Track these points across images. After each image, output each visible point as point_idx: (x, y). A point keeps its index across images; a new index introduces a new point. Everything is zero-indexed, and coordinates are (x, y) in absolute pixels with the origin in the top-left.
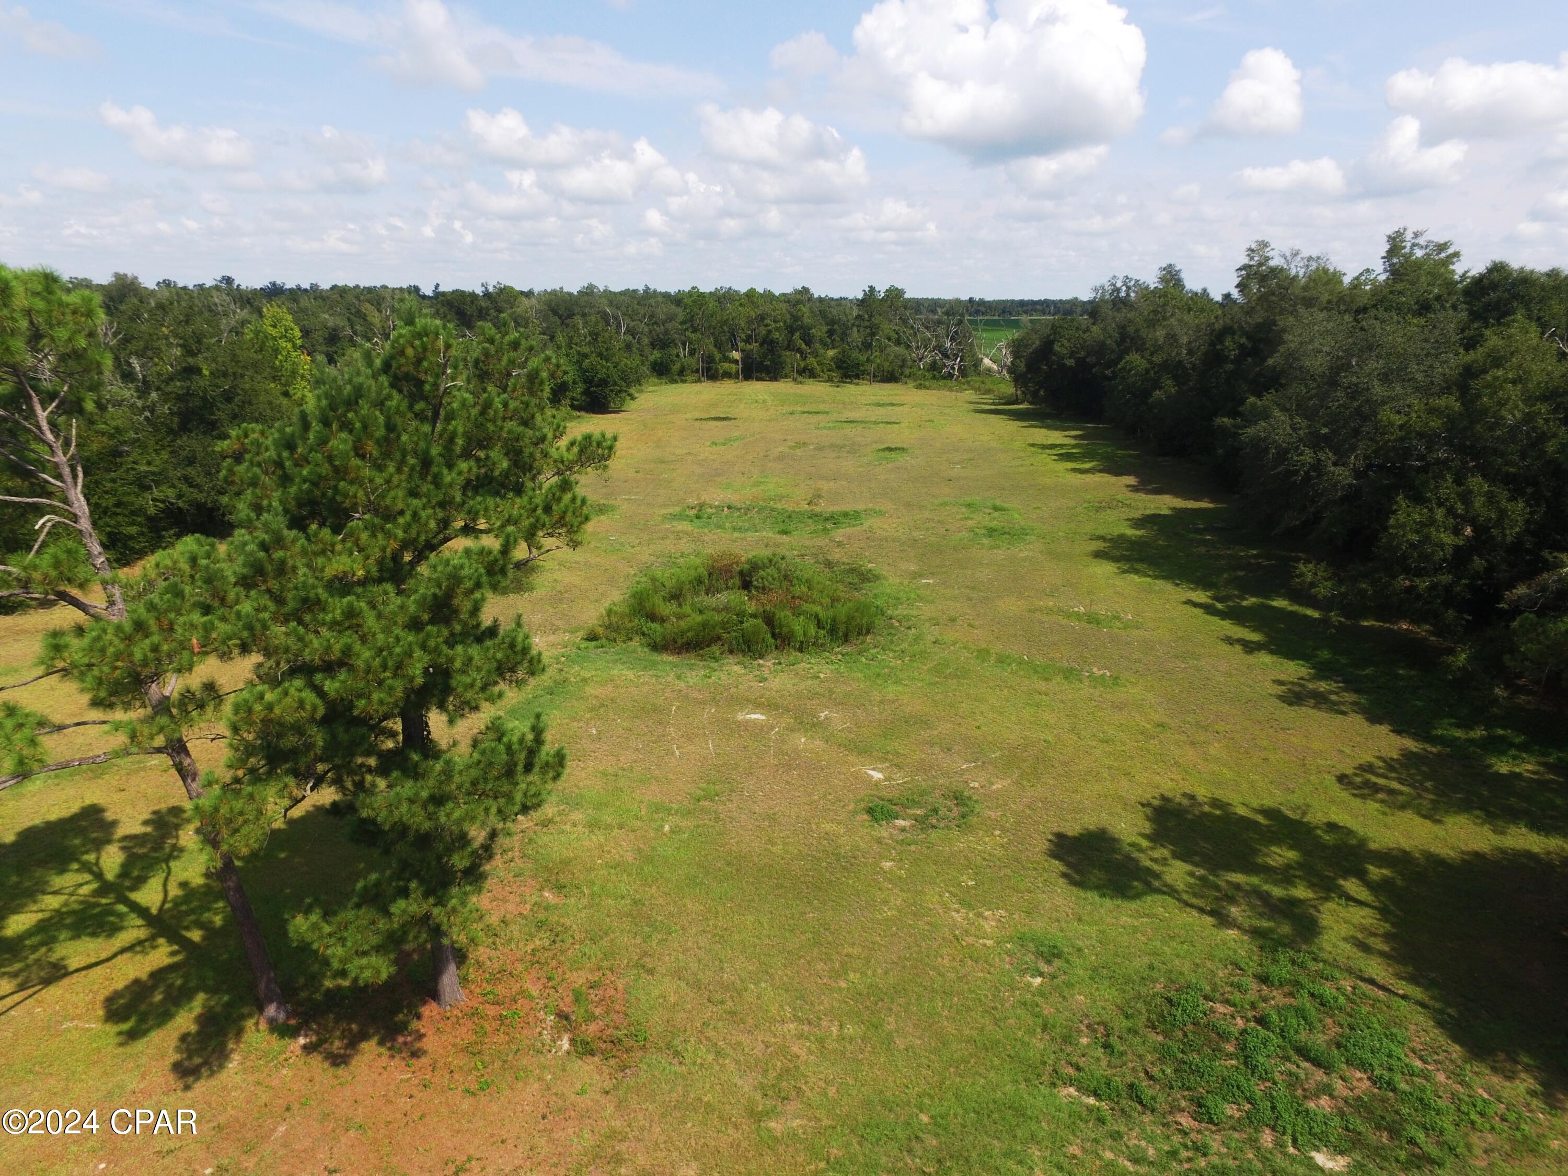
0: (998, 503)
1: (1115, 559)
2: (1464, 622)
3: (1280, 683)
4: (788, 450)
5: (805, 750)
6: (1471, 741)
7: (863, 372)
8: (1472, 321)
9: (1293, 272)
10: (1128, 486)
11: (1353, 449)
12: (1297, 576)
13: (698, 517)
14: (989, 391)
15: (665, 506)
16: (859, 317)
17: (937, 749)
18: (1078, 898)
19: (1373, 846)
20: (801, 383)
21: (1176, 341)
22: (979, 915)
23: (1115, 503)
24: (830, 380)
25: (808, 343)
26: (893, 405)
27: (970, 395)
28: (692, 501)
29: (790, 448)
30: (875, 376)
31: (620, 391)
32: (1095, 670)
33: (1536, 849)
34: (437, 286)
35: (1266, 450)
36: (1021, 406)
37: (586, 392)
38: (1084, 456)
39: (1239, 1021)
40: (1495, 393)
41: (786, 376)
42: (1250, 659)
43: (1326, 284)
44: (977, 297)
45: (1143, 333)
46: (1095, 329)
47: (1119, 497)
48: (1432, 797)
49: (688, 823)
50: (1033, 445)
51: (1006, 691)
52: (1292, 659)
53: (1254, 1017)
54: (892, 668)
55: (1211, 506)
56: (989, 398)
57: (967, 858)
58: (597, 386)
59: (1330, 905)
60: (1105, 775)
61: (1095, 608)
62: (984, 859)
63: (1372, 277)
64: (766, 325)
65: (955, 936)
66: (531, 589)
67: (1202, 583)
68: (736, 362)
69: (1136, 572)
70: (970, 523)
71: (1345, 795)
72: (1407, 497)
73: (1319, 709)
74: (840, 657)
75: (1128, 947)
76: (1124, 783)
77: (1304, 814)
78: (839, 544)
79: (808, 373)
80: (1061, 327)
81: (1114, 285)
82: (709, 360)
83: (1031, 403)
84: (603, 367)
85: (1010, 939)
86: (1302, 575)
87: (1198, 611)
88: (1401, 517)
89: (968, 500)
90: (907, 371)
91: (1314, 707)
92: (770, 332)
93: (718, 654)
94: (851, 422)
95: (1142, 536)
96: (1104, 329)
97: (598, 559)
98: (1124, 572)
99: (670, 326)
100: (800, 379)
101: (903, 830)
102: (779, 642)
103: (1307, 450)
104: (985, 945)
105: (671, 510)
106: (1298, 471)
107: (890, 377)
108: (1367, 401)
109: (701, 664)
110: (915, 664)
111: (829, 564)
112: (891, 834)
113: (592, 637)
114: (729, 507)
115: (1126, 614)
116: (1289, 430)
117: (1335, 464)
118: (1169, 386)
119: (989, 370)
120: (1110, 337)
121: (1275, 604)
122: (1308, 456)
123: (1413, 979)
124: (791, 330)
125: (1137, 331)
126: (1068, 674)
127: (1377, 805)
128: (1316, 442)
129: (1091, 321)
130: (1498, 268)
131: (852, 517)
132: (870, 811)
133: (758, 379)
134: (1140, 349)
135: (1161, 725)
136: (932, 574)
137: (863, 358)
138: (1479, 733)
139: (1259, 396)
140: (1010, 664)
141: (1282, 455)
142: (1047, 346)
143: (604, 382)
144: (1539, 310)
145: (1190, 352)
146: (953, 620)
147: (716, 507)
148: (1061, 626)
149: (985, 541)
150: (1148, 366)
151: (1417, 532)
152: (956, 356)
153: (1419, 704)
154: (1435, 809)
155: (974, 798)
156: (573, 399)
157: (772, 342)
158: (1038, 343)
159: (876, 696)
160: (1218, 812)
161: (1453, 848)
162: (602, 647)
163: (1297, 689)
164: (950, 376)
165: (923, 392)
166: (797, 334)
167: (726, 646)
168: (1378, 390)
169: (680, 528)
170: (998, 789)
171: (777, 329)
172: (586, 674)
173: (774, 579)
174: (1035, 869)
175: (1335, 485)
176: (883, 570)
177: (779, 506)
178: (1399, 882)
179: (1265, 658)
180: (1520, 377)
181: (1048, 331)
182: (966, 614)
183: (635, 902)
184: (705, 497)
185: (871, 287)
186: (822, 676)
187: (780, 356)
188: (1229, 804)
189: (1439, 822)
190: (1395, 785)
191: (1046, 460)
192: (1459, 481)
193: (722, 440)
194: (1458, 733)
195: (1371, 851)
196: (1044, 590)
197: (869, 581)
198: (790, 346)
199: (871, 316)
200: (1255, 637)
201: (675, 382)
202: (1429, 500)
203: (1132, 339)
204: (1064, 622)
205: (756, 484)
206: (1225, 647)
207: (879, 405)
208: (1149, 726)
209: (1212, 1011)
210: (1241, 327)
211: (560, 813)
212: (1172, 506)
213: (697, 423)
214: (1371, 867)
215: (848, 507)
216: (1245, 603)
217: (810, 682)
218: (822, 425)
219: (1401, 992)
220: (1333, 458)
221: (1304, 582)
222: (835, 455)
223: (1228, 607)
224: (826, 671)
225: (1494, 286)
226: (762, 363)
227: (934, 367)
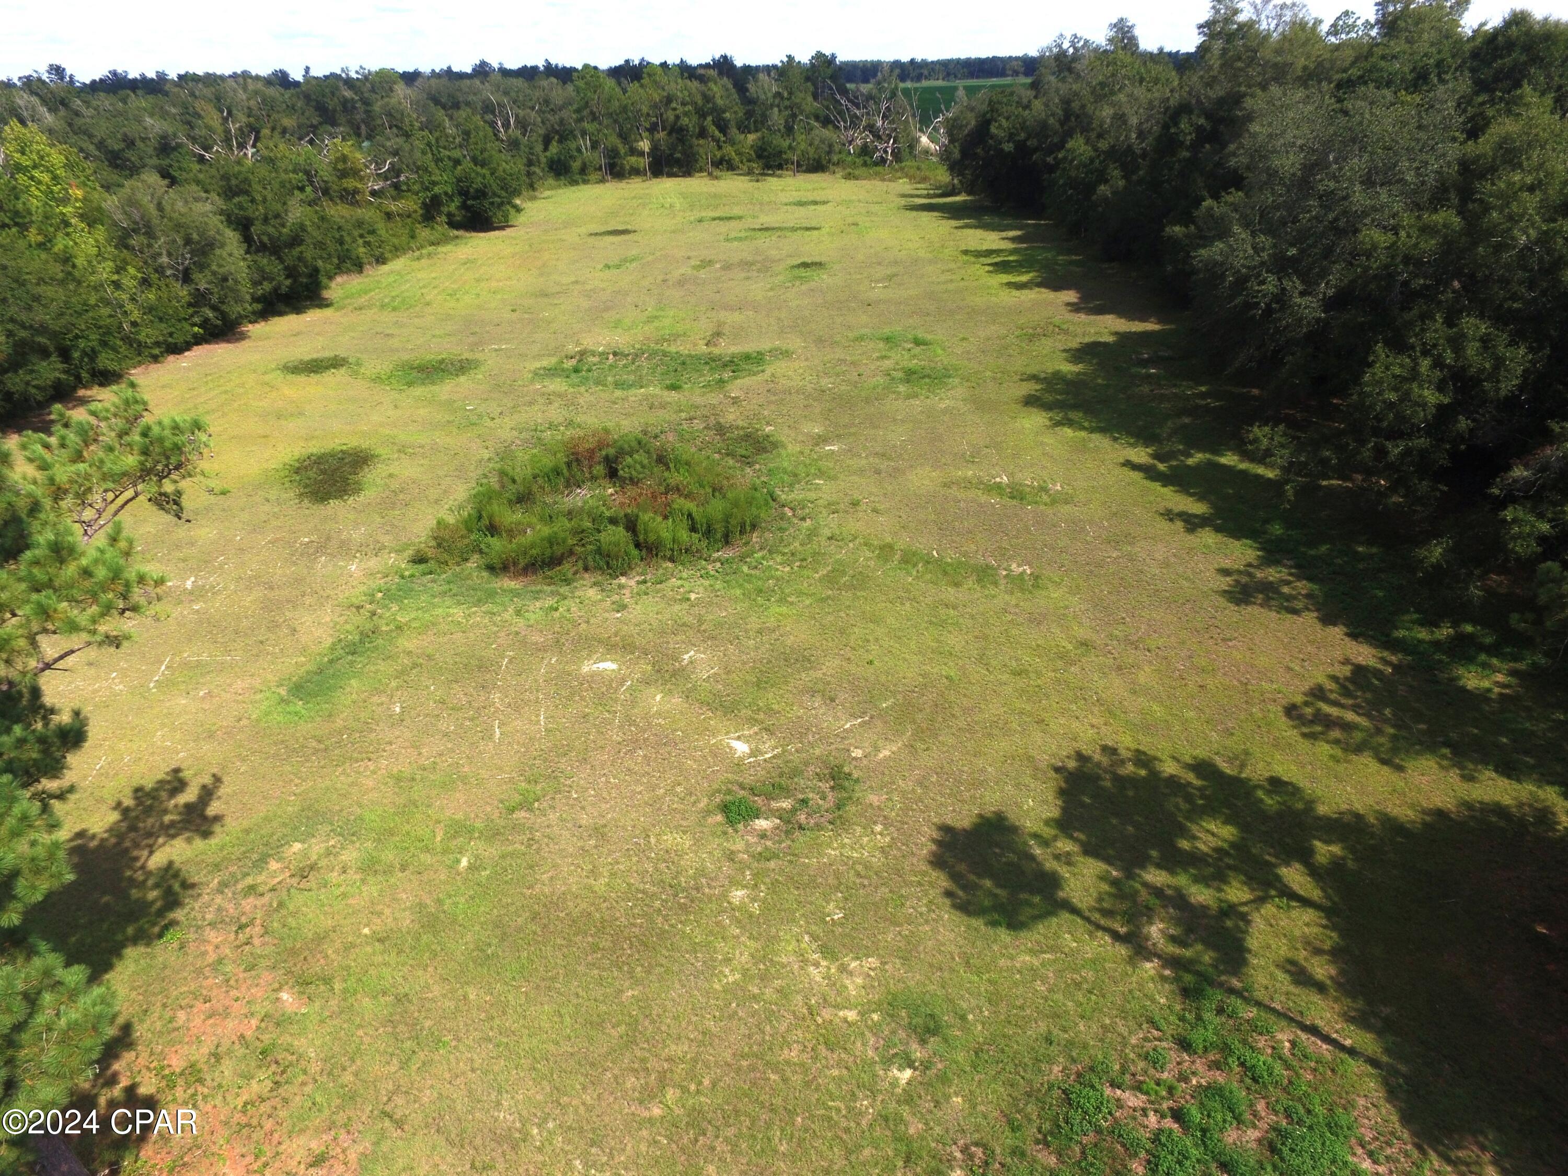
0: (920, 334)
1: (1047, 407)
2: (1438, 494)
3: (1225, 572)
4: (690, 271)
5: (659, 714)
6: (1437, 644)
7: (786, 161)
8: (1477, 93)
9: (1264, 26)
10: (1068, 304)
11: (1324, 273)
12: (1251, 443)
13: (576, 370)
14: (924, 179)
15: (538, 357)
16: (778, 94)
17: (817, 703)
18: (968, 927)
19: (1322, 809)
20: (717, 178)
21: (1125, 122)
22: (843, 969)
23: (1051, 328)
24: (750, 173)
25: (723, 129)
26: (815, 203)
27: (903, 185)
28: (572, 348)
29: (694, 267)
30: (799, 165)
31: (502, 203)
32: (1014, 566)
33: (1507, 801)
34: (307, 69)
35: (1223, 276)
36: (957, 199)
37: (464, 206)
38: (1022, 266)
39: (1153, 1119)
40: (1508, 204)
41: (701, 170)
42: (1193, 540)
43: (1304, 44)
44: (919, 58)
45: (1090, 109)
46: (1038, 105)
47: (1057, 320)
48: (1392, 731)
49: (491, 852)
50: (966, 252)
51: (908, 604)
52: (1238, 539)
53: (1171, 1109)
54: (778, 580)
55: (1157, 327)
56: (923, 189)
57: (837, 875)
58: (474, 198)
59: (1269, 909)
60: (1015, 725)
61: (1019, 476)
62: (859, 875)
63: (1351, 21)
64: (675, 109)
65: (810, 1008)
66: (358, 490)
67: (1144, 436)
68: (644, 154)
69: (1070, 423)
70: (888, 363)
71: (1292, 734)
72: (1387, 343)
73: (1270, 608)
74: (718, 565)
75: (1022, 1008)
76: (1037, 736)
77: (1243, 766)
78: (735, 401)
79: (724, 164)
80: (999, 103)
81: (1060, 46)
82: (612, 155)
83: (969, 194)
84: (477, 173)
85: (878, 1007)
86: (1256, 440)
87: (1137, 476)
88: (1378, 369)
89: (887, 331)
90: (835, 158)
91: (1261, 605)
92: (677, 117)
93: (570, 575)
94: (767, 229)
95: (1078, 374)
96: (1046, 105)
97: (448, 440)
98: (1058, 424)
99: (564, 114)
100: (717, 173)
101: (763, 836)
102: (644, 552)
103: (1271, 278)
104: (845, 1020)
105: (545, 363)
106: (1258, 303)
107: (817, 166)
108: (1345, 212)
109: (548, 589)
110: (805, 572)
111: (720, 429)
112: (748, 844)
113: (420, 560)
114: (615, 354)
115: (1054, 483)
116: (1251, 252)
117: (1302, 294)
118: (1117, 179)
119: (926, 152)
120: (1053, 115)
121: (1223, 460)
122: (1271, 284)
123: (1361, 1020)
124: (702, 114)
125: (1083, 107)
126: (985, 574)
127: (1326, 747)
128: (1281, 265)
129: (1033, 93)
130: (1518, 20)
131: (754, 360)
132: (725, 808)
133: (670, 176)
134: (1085, 130)
135: (1084, 644)
136: (838, 436)
137: (785, 144)
138: (1445, 632)
139: (1216, 197)
140: (915, 565)
141: (1241, 282)
142: (984, 124)
143: (481, 194)
144: (1561, 76)
145: (1141, 135)
146: (855, 504)
147: (601, 354)
148: (981, 505)
149: (902, 388)
150: (1093, 154)
151: (1395, 389)
152: (889, 136)
153: (1380, 594)
154: (1395, 750)
155: (855, 776)
156: (449, 215)
157: (681, 129)
158: (973, 123)
159: (754, 622)
160: (1143, 772)
161: (1412, 806)
162: (431, 573)
163: (1244, 579)
164: (883, 161)
165: (851, 184)
166: (709, 118)
167: (580, 564)
168: (1359, 197)
169: (552, 387)
170: (886, 759)
171: (686, 114)
172: (402, 618)
173: (643, 467)
174: (920, 884)
175: (1301, 319)
176: (783, 435)
177: (673, 349)
178: (1350, 864)
179: (1208, 537)
180: (1540, 181)
181: (985, 107)
182: (871, 494)
183: (400, 999)
184: (588, 342)
185: (789, 57)
186: (693, 596)
187: (691, 147)
188: (1156, 758)
189: (1400, 769)
190: (1350, 716)
191: (979, 270)
192: (1450, 322)
193: (617, 262)
194: (1423, 634)
195: (1319, 818)
196: (963, 455)
197: (765, 450)
198: (703, 134)
199: (790, 93)
200: (1198, 508)
201: (574, 183)
202: (1413, 347)
203: (1078, 117)
204: (983, 499)
205: (651, 320)
206: (1165, 525)
207: (801, 204)
208: (1070, 647)
209: (1119, 1103)
210: (1199, 101)
211: (328, 853)
212: (1113, 329)
213: (592, 240)
214: (1317, 844)
215: (749, 347)
216: (1190, 462)
217: (677, 607)
218: (732, 235)
219: (1348, 1042)
220: (1301, 287)
221: (1258, 449)
222: (743, 275)
223: (1170, 467)
224: (698, 590)
225: (1510, 45)
226: (671, 155)
227: (865, 151)
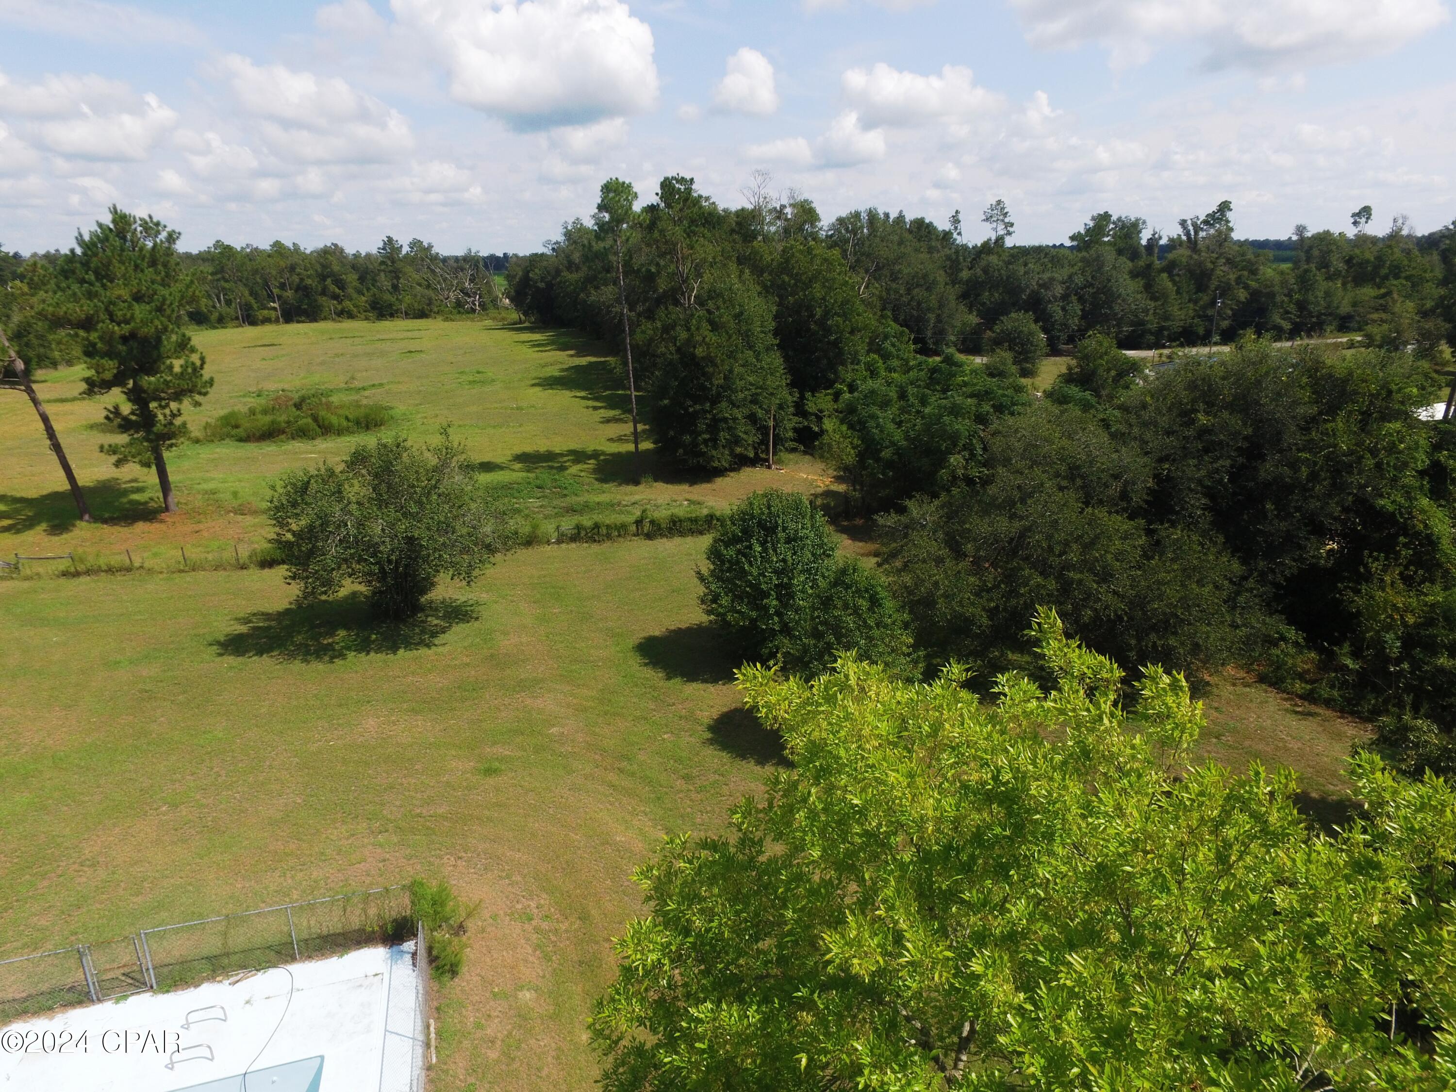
0: (481, 369)
3: (602, 417)
4: (328, 359)
7: (397, 311)
20: (339, 322)
23: (556, 363)
24: (367, 319)
25: (342, 287)
29: (330, 357)
30: (406, 314)
36: (523, 325)
41: (325, 318)
47: (560, 360)
50: (517, 342)
61: (522, 404)
64: (298, 274)
67: (586, 388)
68: (275, 309)
69: (552, 389)
70: (459, 380)
78: (367, 398)
79: (345, 314)
82: (247, 308)
87: (577, 399)
89: (462, 370)
90: (436, 309)
92: (302, 280)
93: (284, 440)
95: (564, 375)
98: (546, 390)
100: (338, 319)
107: (422, 315)
109: (273, 444)
113: (197, 441)
115: (539, 404)
121: (620, 392)
124: (323, 278)
131: (377, 386)
133: (298, 322)
136: (429, 403)
137: (394, 299)
146: (436, 416)
149: (467, 386)
152: (475, 293)
157: (306, 288)
163: (610, 418)
164: (473, 311)
166: (329, 281)
167: (289, 436)
171: (309, 277)
177: (323, 387)
185: (388, 237)
187: (316, 301)
191: (522, 348)
193: (271, 357)
196: (496, 401)
198: (324, 292)
199: (393, 262)
201: (215, 328)
204: (502, 411)
205: (304, 378)
206: (583, 410)
215: (375, 382)
216: (604, 394)
218: (357, 343)
222: (367, 358)
226: (299, 307)
227: (459, 304)
